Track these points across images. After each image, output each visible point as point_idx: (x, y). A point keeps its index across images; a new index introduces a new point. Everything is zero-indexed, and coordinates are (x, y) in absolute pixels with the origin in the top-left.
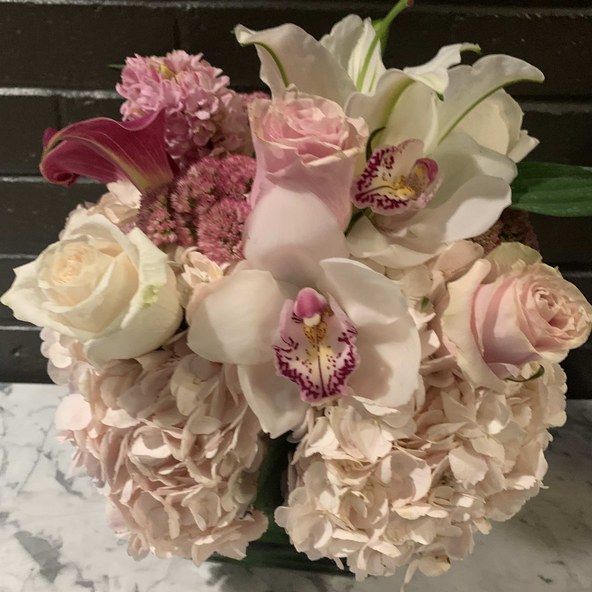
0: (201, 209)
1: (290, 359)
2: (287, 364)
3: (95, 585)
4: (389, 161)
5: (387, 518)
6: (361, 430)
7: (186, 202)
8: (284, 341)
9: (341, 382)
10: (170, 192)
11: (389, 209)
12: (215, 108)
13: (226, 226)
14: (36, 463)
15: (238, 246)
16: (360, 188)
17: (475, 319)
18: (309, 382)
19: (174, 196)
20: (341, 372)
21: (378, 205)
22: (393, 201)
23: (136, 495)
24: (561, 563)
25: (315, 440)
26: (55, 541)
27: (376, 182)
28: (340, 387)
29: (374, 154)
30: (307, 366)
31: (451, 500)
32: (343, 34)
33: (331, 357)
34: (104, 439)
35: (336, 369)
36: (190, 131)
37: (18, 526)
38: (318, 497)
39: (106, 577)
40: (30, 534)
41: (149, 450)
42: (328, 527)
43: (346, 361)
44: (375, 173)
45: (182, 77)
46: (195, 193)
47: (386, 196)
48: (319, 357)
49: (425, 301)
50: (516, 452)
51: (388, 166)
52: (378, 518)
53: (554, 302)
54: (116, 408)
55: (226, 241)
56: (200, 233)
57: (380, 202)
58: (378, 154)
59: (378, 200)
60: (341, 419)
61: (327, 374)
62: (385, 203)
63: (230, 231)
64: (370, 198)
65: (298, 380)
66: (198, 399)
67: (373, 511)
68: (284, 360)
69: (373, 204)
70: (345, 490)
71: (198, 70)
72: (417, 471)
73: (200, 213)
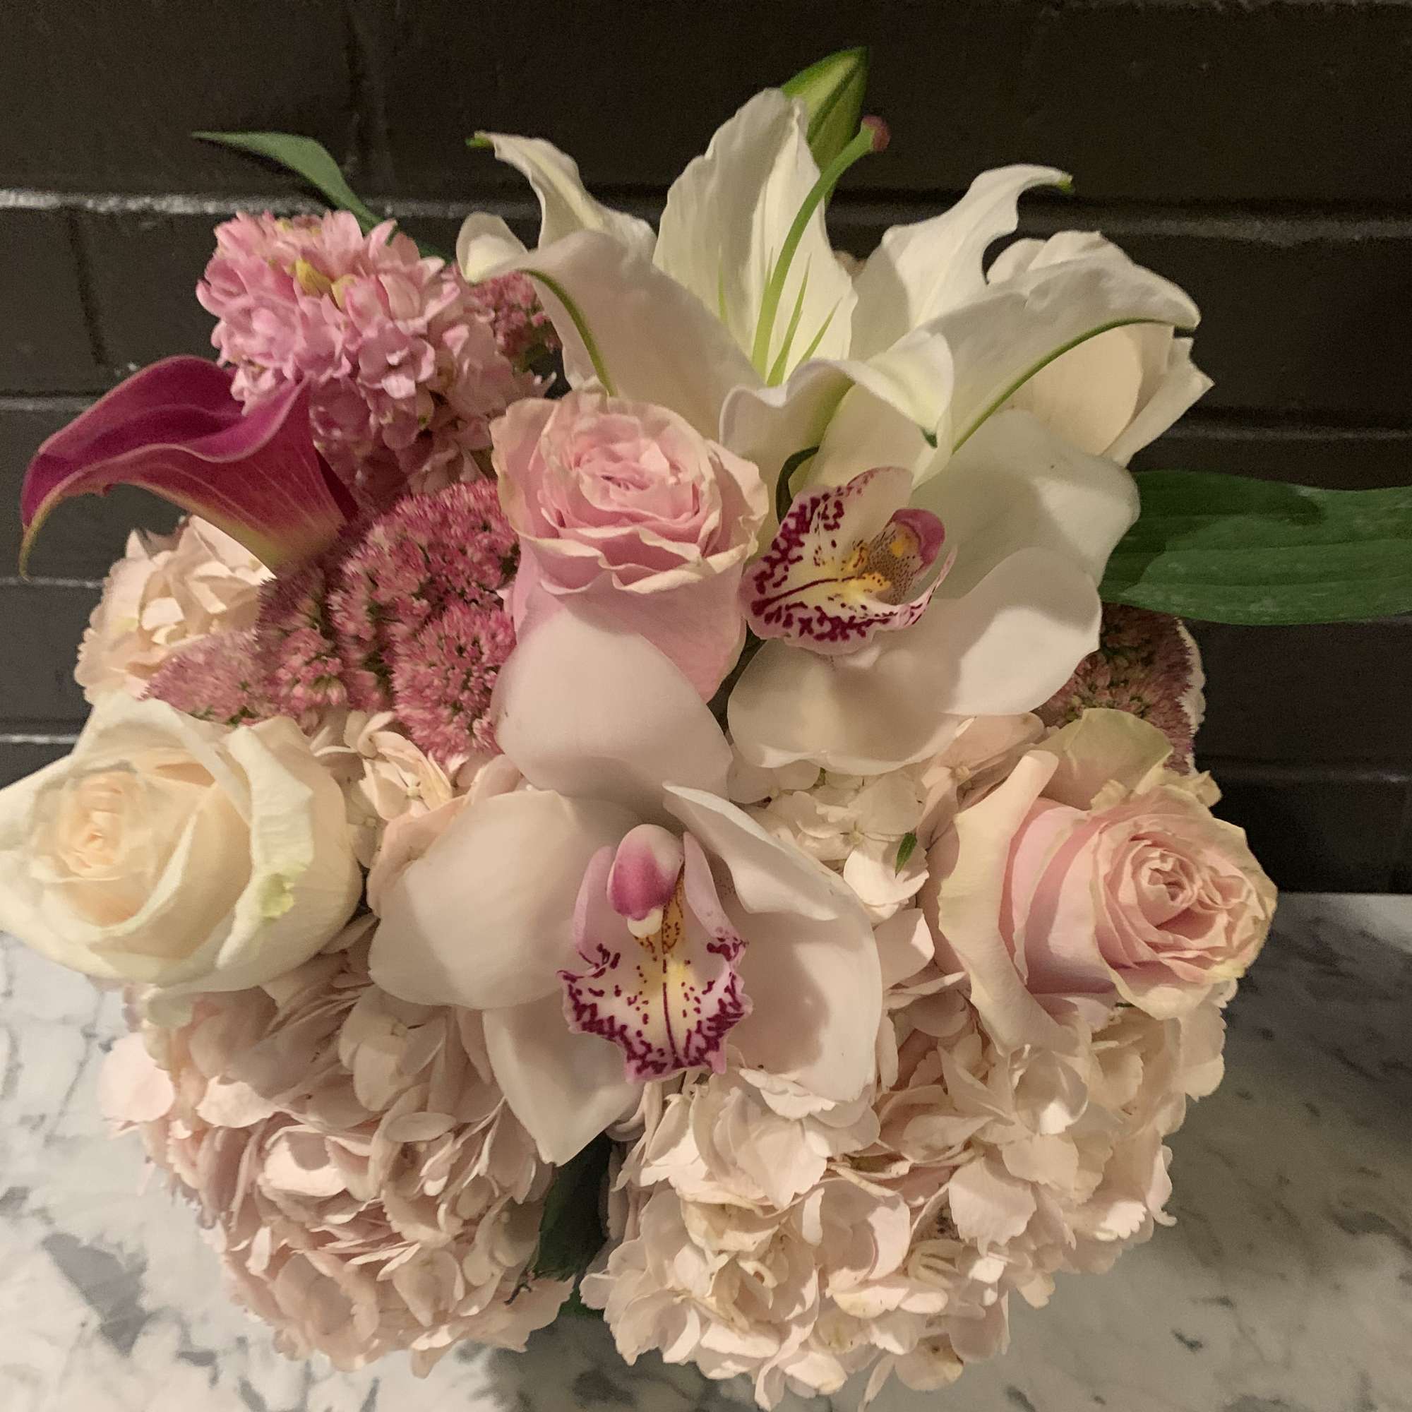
0: (399, 630)
1: (600, 994)
2: (594, 1007)
3: (219, 1360)
4: (832, 511)
5: (817, 1310)
6: (758, 1137)
7: (361, 612)
8: (584, 957)
9: (713, 1044)
10: (329, 587)
11: (827, 640)
12: (427, 370)
13: (457, 675)
14: (82, 1065)
15: (485, 721)
16: (761, 589)
17: (1011, 904)
18: (643, 1043)
19: (336, 599)
20: (713, 1024)
21: (802, 632)
22: (836, 621)
23: (281, 1257)
24: (1225, 1302)
25: (661, 1152)
26: (132, 1256)
27: (800, 574)
28: (711, 1056)
29: (794, 508)
30: (638, 1009)
31: (957, 1263)
32: (738, 143)
33: (692, 989)
34: (205, 1144)
35: (703, 1017)
36: (372, 420)
37: (49, 1221)
38: (672, 1259)
39: (242, 1342)
40: (75, 1240)
41: (302, 1172)
42: (693, 1320)
43: (720, 1001)
44: (795, 552)
45: (347, 292)
46: (384, 596)
47: (818, 608)
48: (665, 985)
49: (907, 844)
50: (1104, 1155)
51: (831, 522)
52: (798, 1310)
53: (1185, 880)
54: (225, 1081)
55: (457, 707)
56: (399, 683)
57: (806, 625)
58: (803, 508)
59: (801, 620)
60: (714, 1118)
61: (682, 1027)
62: (815, 626)
63: (465, 686)
64: (784, 614)
65: (617, 1038)
66: (400, 1072)
67: (788, 1292)
68: (587, 998)
69: (790, 631)
70: (724, 1259)
71: (386, 272)
72: (882, 1211)
73: (399, 639)
